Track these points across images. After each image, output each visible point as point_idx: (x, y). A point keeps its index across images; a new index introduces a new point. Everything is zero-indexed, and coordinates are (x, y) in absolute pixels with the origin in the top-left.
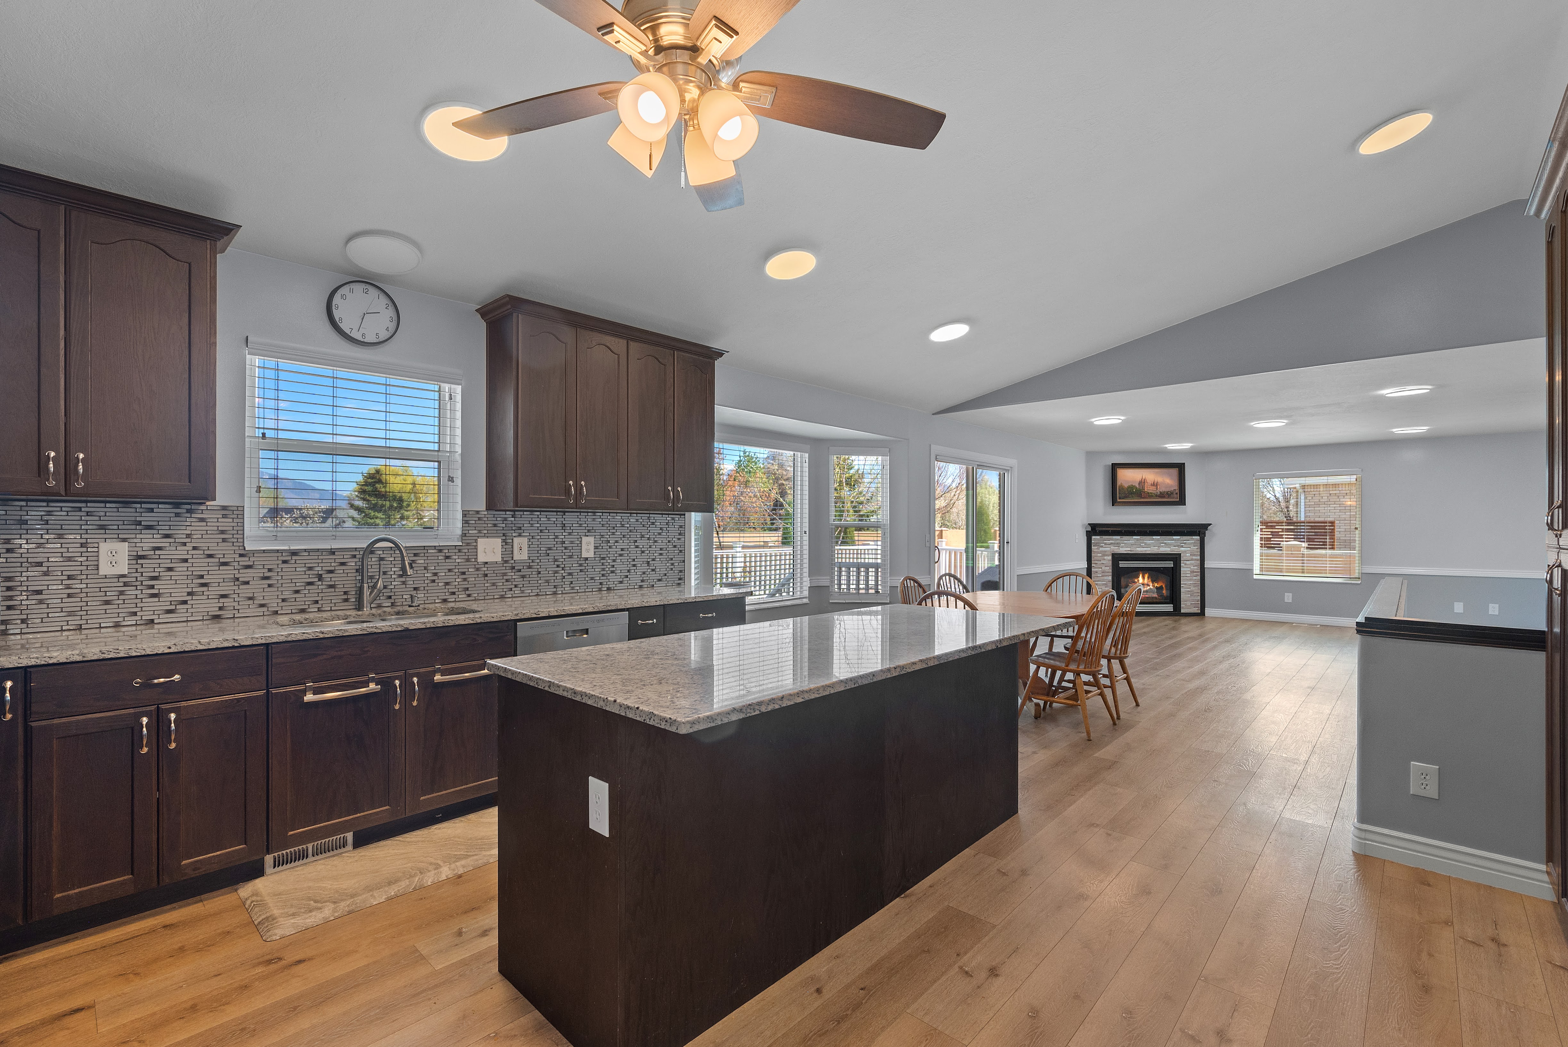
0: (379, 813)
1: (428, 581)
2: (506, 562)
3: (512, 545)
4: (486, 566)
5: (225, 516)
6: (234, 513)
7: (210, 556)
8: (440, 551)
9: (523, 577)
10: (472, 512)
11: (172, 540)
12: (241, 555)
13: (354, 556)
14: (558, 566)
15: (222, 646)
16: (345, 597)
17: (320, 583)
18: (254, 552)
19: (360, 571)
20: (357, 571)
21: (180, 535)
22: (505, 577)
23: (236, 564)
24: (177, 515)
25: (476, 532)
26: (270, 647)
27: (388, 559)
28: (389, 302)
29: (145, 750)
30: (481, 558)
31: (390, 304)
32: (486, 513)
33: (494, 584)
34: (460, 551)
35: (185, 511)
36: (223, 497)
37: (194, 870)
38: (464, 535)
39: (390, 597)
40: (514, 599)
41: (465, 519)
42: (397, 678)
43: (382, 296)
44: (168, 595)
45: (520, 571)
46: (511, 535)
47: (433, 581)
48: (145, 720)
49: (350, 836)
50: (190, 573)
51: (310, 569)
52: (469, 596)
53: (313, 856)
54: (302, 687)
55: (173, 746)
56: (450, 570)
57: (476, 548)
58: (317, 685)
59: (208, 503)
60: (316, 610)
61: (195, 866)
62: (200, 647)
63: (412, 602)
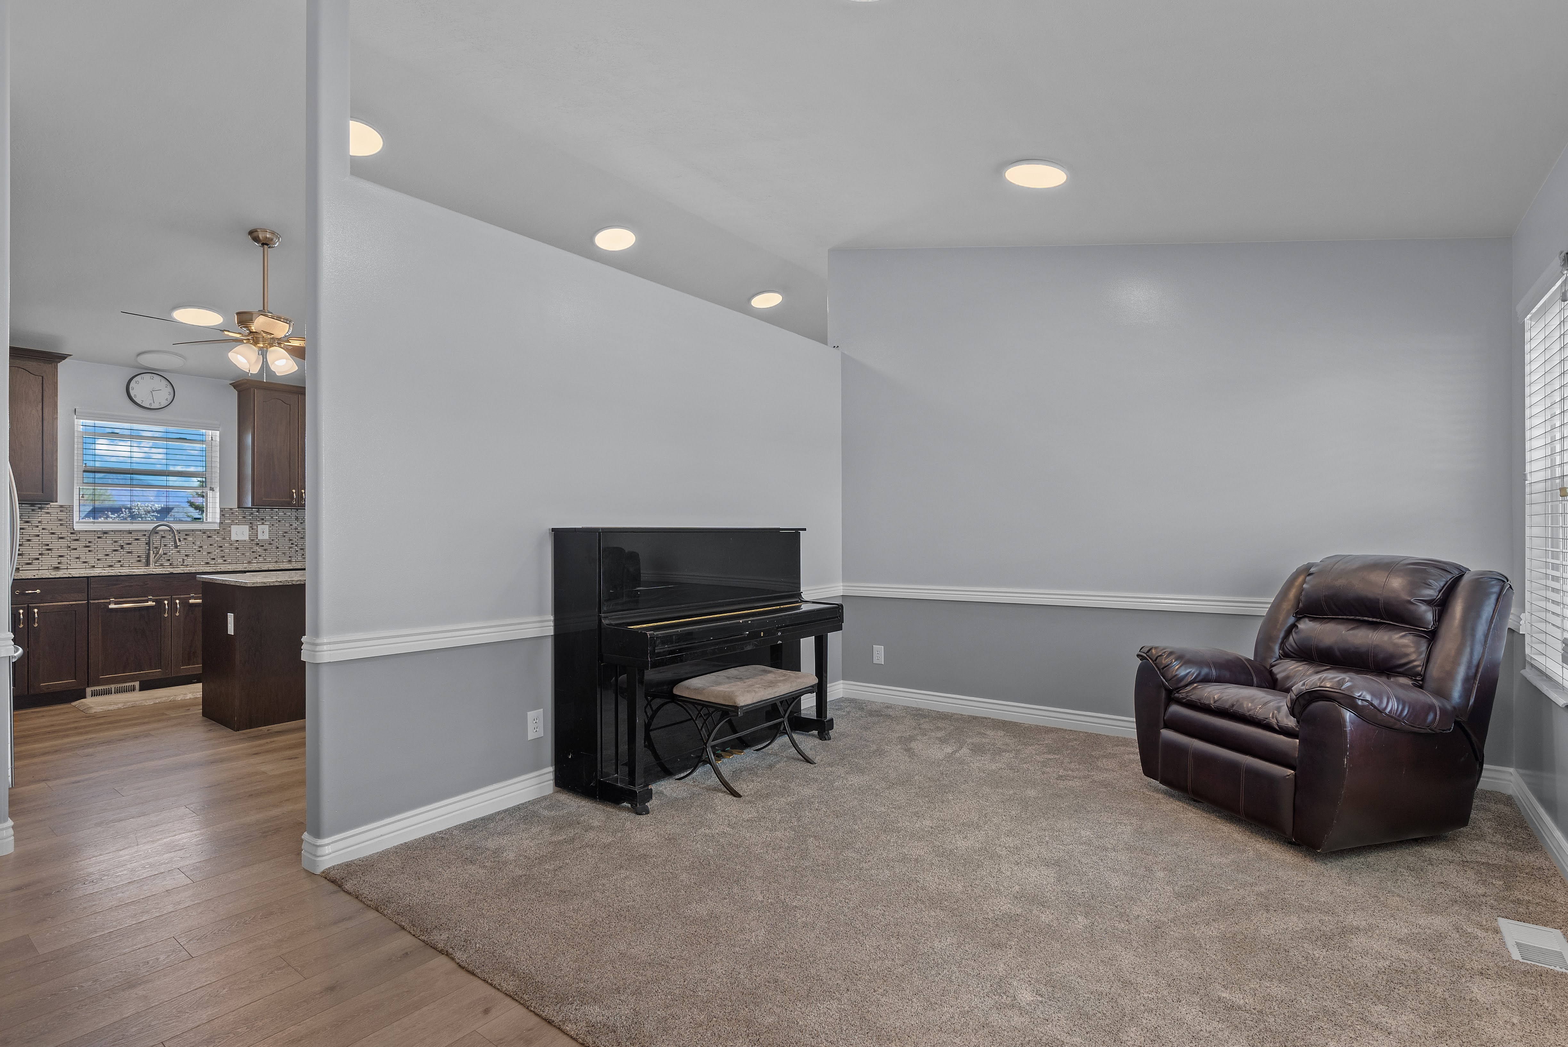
0: (155, 673)
1: (196, 551)
2: (252, 540)
3: (257, 530)
4: (237, 542)
5: (61, 511)
6: (67, 509)
7: (53, 533)
8: (204, 533)
9: (265, 550)
10: (227, 509)
11: (30, 524)
12: (72, 533)
13: (145, 535)
14: (292, 544)
15: (63, 576)
16: (139, 559)
17: (122, 550)
18: (79, 532)
19: (148, 544)
20: (147, 544)
21: (35, 521)
22: (251, 550)
23: (69, 538)
24: (33, 510)
25: (230, 521)
26: (89, 579)
27: (167, 537)
28: (167, 383)
29: (21, 626)
30: (234, 537)
31: (169, 384)
32: (237, 509)
33: (243, 554)
34: (218, 533)
35: (38, 508)
36: (61, 500)
37: (47, 689)
38: (221, 523)
39: (169, 560)
40: (258, 564)
41: (223, 513)
42: (166, 599)
43: (163, 380)
44: (28, 555)
45: (263, 546)
46: (256, 523)
47: (200, 551)
48: (21, 611)
49: (137, 684)
50: (41, 543)
51: (116, 542)
52: (225, 561)
53: (115, 693)
54: (108, 601)
55: (36, 625)
56: (211, 545)
57: (230, 531)
58: (117, 600)
59: (51, 504)
60: (120, 566)
61: (48, 687)
62: (51, 577)
63: (183, 563)
